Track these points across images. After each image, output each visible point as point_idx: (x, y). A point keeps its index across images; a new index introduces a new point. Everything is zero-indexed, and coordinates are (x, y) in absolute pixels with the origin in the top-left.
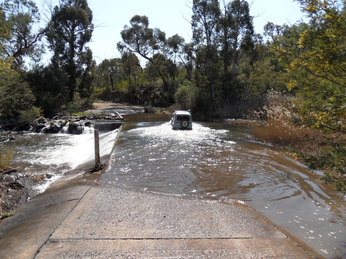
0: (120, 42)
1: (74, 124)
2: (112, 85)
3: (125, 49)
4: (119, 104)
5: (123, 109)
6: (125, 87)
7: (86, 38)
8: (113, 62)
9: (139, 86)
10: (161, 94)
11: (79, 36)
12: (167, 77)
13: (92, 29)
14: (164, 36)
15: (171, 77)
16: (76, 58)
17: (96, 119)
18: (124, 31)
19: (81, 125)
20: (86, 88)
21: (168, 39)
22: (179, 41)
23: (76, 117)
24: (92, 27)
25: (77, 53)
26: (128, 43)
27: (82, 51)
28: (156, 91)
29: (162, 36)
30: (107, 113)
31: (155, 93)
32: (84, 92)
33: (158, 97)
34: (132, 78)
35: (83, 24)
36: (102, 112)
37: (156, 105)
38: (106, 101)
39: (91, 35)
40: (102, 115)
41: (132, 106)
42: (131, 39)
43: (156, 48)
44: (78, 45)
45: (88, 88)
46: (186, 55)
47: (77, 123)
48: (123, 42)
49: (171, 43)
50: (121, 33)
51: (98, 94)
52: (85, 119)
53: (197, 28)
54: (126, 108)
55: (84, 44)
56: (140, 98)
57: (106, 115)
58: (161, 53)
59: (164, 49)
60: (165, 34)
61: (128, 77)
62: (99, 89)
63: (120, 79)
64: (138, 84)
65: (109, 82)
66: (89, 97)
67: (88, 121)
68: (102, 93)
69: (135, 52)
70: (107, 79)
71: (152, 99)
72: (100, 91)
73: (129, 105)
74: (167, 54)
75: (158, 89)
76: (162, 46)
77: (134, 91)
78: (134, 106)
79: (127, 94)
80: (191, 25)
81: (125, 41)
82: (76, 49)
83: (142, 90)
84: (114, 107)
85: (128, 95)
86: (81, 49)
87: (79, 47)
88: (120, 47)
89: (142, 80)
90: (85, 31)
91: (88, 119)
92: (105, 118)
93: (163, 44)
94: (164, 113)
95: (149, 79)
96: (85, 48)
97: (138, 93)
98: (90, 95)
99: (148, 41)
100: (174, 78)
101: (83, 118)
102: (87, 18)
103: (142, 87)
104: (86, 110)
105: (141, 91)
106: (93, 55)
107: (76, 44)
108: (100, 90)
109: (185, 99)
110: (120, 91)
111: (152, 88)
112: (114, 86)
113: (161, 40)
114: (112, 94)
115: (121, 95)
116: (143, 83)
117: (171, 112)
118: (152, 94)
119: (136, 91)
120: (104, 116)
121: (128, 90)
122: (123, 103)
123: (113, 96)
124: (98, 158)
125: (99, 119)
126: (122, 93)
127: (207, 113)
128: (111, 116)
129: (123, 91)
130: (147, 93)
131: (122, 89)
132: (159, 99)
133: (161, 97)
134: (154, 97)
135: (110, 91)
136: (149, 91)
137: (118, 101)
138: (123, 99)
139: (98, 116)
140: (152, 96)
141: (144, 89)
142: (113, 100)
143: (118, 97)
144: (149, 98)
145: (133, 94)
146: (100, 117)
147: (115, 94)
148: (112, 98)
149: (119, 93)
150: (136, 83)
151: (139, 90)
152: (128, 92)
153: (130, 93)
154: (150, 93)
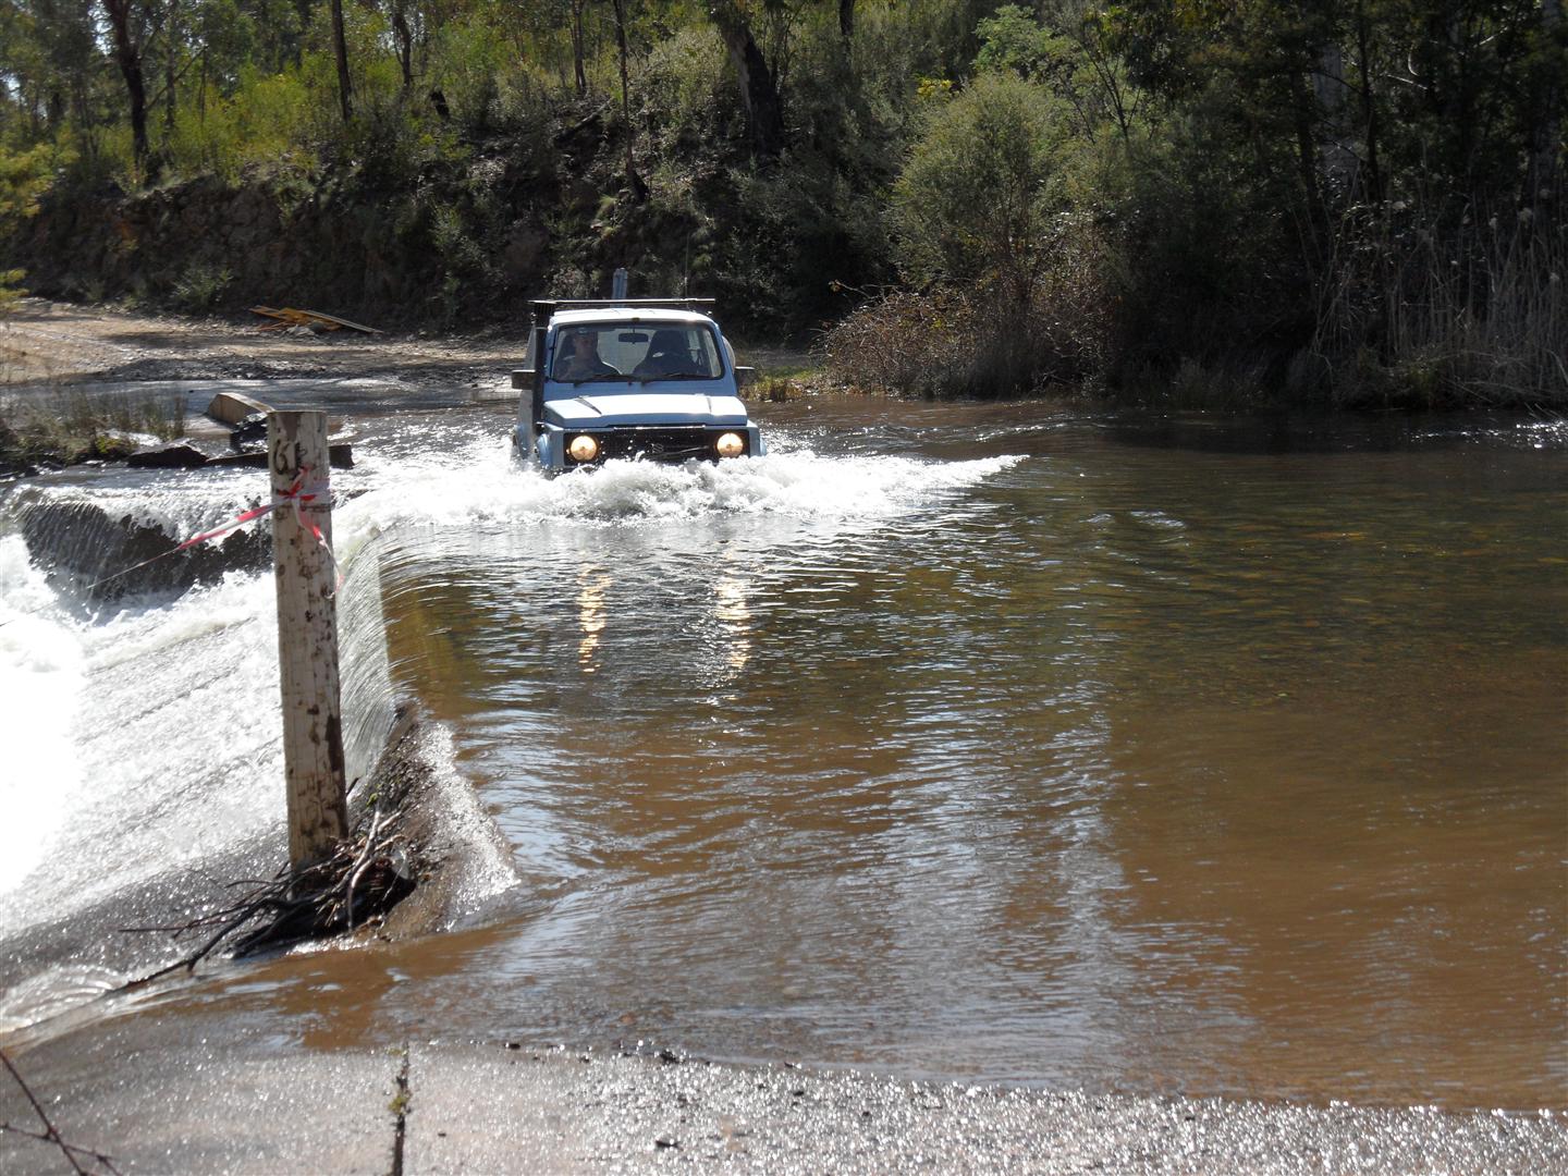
2: (138, 120)
4: (225, 328)
6: (281, 129)
9: (443, 110)
10: (711, 191)
17: (22, 465)
28: (651, 162)
31: (642, 191)
33: (679, 222)
34: (366, 27)
38: (77, 298)
56: (473, 250)
61: (322, 16)
64: (437, 96)
65: (103, 87)
68: (41, 198)
72: (19, 178)
73: (344, 332)
75: (668, 136)
77: (390, 177)
79: (311, 214)
83: (491, 154)
85: (326, 226)
89: (488, 42)
92: (121, 455)
95: (565, 37)
97: (444, 194)
103: (482, 129)
105: (475, 171)
110: (235, 183)
111: (599, 134)
112: (153, 130)
114: (134, 222)
115: (240, 224)
116: (492, 83)
117: (854, 377)
118: (609, 201)
119: (421, 177)
120: (107, 435)
121: (318, 167)
122: (276, 313)
123: (156, 237)
124: (329, 764)
125: (57, 462)
126: (258, 204)
127: (1297, 368)
128: (179, 434)
129: (266, 178)
130: (549, 187)
131: (247, 154)
132: (696, 249)
133: (710, 229)
134: (630, 227)
135: (115, 187)
136: (566, 165)
137: (214, 294)
138: (266, 274)
139: (43, 431)
140: (606, 221)
141: (505, 151)
142: (148, 280)
143: (209, 248)
144: (575, 241)
145: (387, 203)
146: (62, 442)
147: (171, 219)
148: (136, 261)
149: (225, 205)
150: (409, 78)
151: (452, 156)
152: (321, 190)
153: (345, 200)
154: (586, 183)
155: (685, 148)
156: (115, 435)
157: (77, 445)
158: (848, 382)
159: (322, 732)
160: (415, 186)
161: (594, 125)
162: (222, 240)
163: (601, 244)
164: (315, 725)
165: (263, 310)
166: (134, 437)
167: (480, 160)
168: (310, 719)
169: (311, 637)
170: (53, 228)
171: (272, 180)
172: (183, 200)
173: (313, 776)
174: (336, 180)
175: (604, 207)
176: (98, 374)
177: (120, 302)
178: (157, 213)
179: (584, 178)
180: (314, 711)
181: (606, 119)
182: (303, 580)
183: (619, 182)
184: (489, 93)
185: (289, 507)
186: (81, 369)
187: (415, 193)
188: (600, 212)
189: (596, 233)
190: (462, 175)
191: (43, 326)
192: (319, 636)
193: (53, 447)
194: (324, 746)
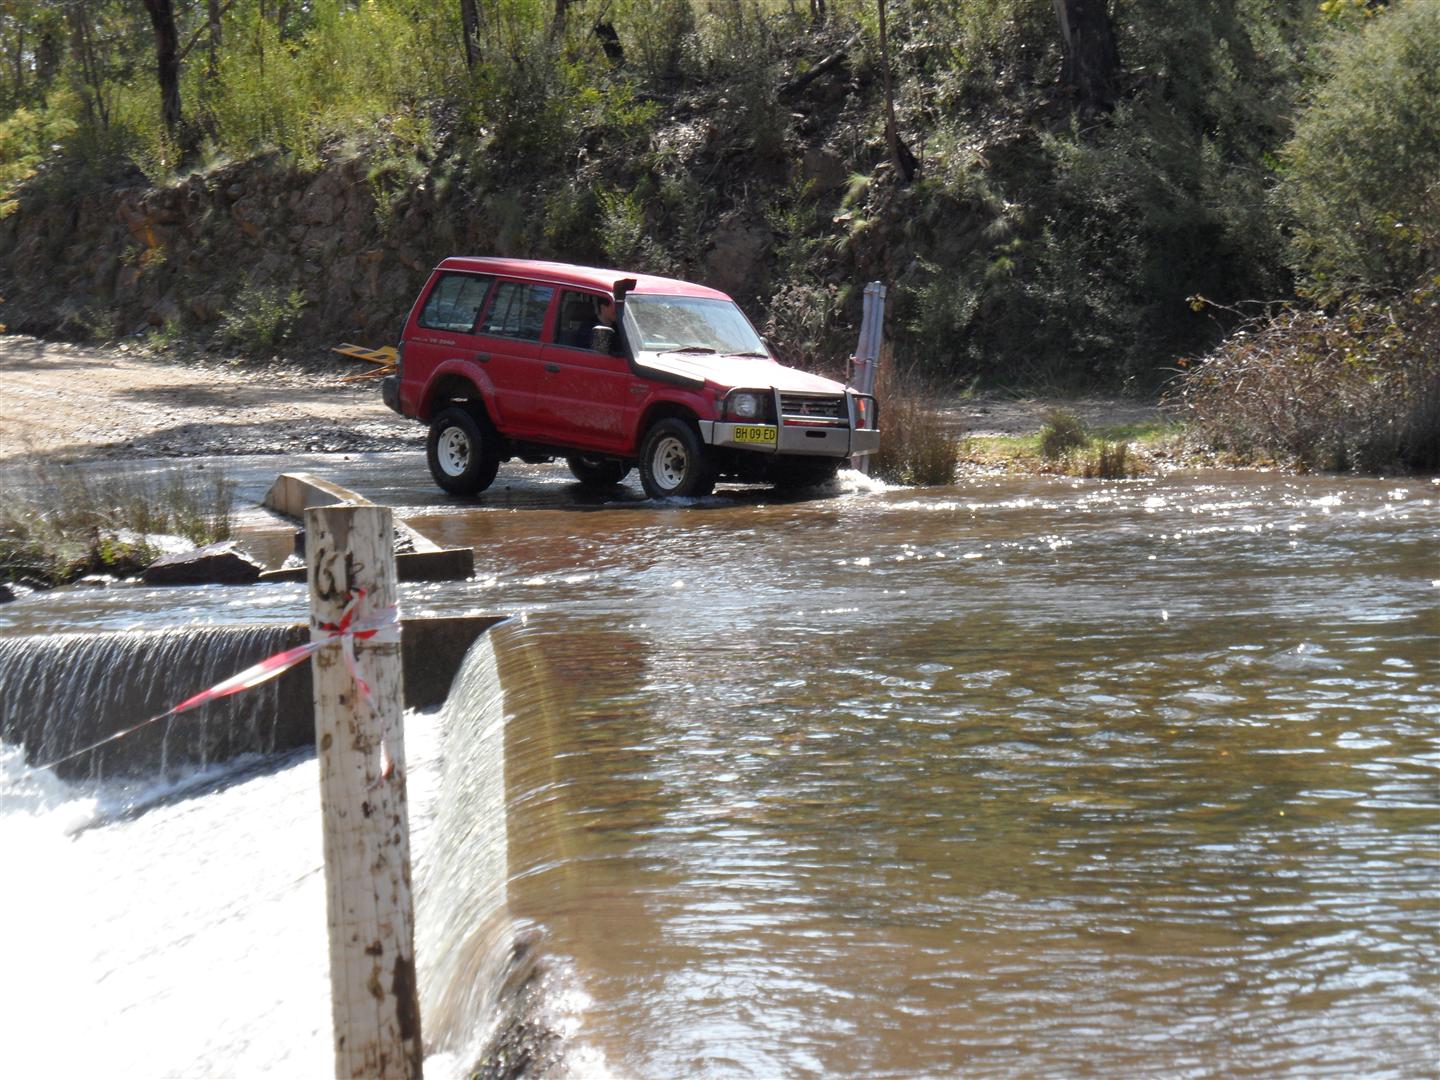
2: (168, 73)
4: (296, 378)
9: (615, 51)
10: (1011, 163)
28: (924, 123)
31: (909, 165)
33: (967, 212)
38: (80, 336)
64: (605, 31)
65: (117, 23)
68: (25, 189)
75: (947, 84)
79: (420, 208)
83: (686, 115)
85: (444, 224)
97: (614, 174)
103: (672, 77)
105: (662, 138)
110: (310, 163)
111: (843, 82)
112: (188, 88)
114: (164, 223)
115: (318, 224)
116: (685, 9)
117: (1227, 439)
118: (860, 181)
119: (583, 151)
120: (115, 538)
121: (432, 141)
122: (371, 355)
123: (195, 245)
124: (397, 1029)
125: (43, 580)
126: (343, 193)
128: (222, 534)
129: (355, 156)
130: (774, 162)
131: (328, 119)
132: (990, 248)
133: (1012, 221)
134: (892, 219)
135: (135, 170)
136: (797, 129)
137: (281, 325)
138: (356, 297)
139: (21, 533)
140: (856, 211)
141: (707, 109)
142: (182, 308)
143: (271, 259)
144: (812, 242)
145: (533, 190)
146: (48, 550)
147: (216, 217)
148: (167, 275)
149: (296, 194)
151: (627, 119)
152: (436, 171)
153: (472, 186)
154: (826, 156)
155: (973, 102)
156: (127, 538)
157: (71, 554)
158: (1217, 446)
159: (387, 981)
160: (574, 163)
161: (838, 66)
162: (292, 247)
163: (849, 245)
164: (377, 970)
165: (351, 350)
166: (153, 540)
167: (670, 124)
168: (369, 962)
169: (370, 840)
170: (44, 233)
171: (364, 158)
172: (234, 190)
173: (373, 1047)
174: (457, 157)
175: (854, 190)
176: (110, 446)
177: (143, 340)
178: (195, 208)
179: (824, 148)
180: (376, 950)
181: (856, 59)
182: (360, 756)
183: (876, 153)
184: (681, 23)
185: (338, 648)
186: (83, 439)
187: (574, 174)
188: (847, 199)
189: (841, 229)
190: (643, 147)
191: (28, 376)
192: (383, 839)
193: (38, 556)
194: (391, 1002)
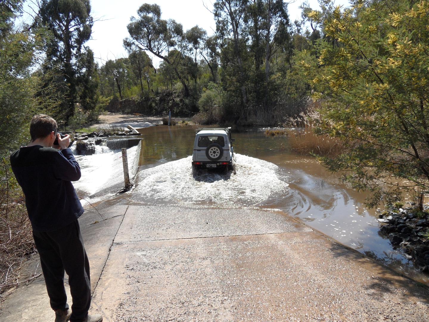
0: (127, 39)
1: (83, 143)
2: (120, 92)
3: (133, 47)
4: (130, 116)
5: (137, 121)
6: (136, 93)
7: (85, 35)
8: (120, 63)
9: (153, 92)
10: (181, 101)
11: (76, 33)
12: (187, 80)
13: (91, 24)
14: (181, 29)
15: (192, 79)
16: (74, 61)
17: (107, 136)
18: (131, 24)
19: (91, 144)
20: (89, 98)
21: (186, 33)
22: (200, 34)
23: (83, 134)
24: (91, 20)
25: (74, 54)
26: (137, 39)
27: (80, 51)
28: (175, 97)
29: (178, 30)
30: (119, 128)
31: (174, 101)
32: (88, 103)
33: (177, 105)
34: (144, 82)
35: (81, 18)
36: (113, 127)
37: (176, 115)
38: (114, 112)
39: (91, 31)
40: (114, 130)
41: (146, 117)
42: (141, 34)
43: (172, 44)
44: (76, 45)
45: (91, 98)
46: (209, 51)
47: (85, 141)
48: (131, 39)
49: (190, 38)
50: (128, 27)
51: (104, 104)
52: (94, 137)
53: (220, 19)
54: (139, 120)
55: (82, 43)
56: (156, 107)
57: (118, 130)
58: (179, 50)
59: (181, 45)
60: (182, 26)
61: (139, 81)
62: (104, 99)
63: (129, 84)
64: (152, 90)
65: (116, 88)
66: (93, 108)
67: (99, 138)
68: (109, 103)
69: (146, 51)
70: (113, 85)
71: (171, 108)
72: (106, 101)
73: (143, 116)
74: (185, 51)
75: (177, 95)
76: (179, 42)
77: (147, 99)
78: (149, 117)
79: (139, 103)
80: (214, 15)
81: (132, 37)
82: (73, 50)
83: (158, 96)
84: (125, 119)
85: (141, 104)
86: (79, 49)
87: (76, 47)
88: (127, 44)
89: (157, 84)
90: (84, 27)
91: (97, 136)
92: (117, 134)
93: (180, 38)
94: (186, 124)
95: (166, 83)
96: (85, 48)
97: (153, 101)
98: (95, 106)
99: (161, 36)
100: (196, 80)
101: (91, 136)
102: (85, 10)
103: (157, 93)
104: (91, 125)
105: (156, 98)
106: (94, 56)
107: (73, 43)
108: (107, 99)
109: (211, 106)
110: (131, 100)
111: (169, 94)
112: (122, 93)
113: (178, 35)
114: (120, 104)
115: (131, 104)
116: (158, 89)
118: (170, 102)
120: (116, 132)
121: (140, 98)
122: (136, 114)
123: (122, 105)
125: (111, 135)
126: (133, 102)
127: (238, 122)
129: (134, 99)
130: (164, 100)
131: (132, 96)
132: (179, 107)
133: (181, 105)
134: (173, 104)
135: (118, 100)
136: (166, 98)
137: (129, 111)
138: (134, 110)
139: (109, 131)
141: (160, 96)
142: (122, 110)
143: (128, 107)
145: (147, 102)
146: (111, 133)
147: (124, 103)
148: (120, 108)
149: (130, 102)
150: (149, 88)
151: (154, 97)
152: (140, 100)
153: (143, 102)
154: (168, 100)
158: (194, 123)
160: (150, 100)
162: (130, 106)
165: (134, 113)
166: (119, 132)
172: (125, 101)
174: (142, 99)
176: (116, 122)
177: (119, 113)
178: (122, 103)
180: (126, 173)
183: (172, 100)
194: (127, 176)
